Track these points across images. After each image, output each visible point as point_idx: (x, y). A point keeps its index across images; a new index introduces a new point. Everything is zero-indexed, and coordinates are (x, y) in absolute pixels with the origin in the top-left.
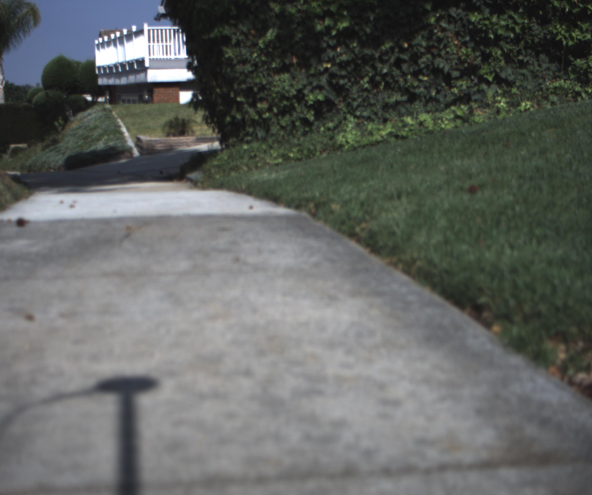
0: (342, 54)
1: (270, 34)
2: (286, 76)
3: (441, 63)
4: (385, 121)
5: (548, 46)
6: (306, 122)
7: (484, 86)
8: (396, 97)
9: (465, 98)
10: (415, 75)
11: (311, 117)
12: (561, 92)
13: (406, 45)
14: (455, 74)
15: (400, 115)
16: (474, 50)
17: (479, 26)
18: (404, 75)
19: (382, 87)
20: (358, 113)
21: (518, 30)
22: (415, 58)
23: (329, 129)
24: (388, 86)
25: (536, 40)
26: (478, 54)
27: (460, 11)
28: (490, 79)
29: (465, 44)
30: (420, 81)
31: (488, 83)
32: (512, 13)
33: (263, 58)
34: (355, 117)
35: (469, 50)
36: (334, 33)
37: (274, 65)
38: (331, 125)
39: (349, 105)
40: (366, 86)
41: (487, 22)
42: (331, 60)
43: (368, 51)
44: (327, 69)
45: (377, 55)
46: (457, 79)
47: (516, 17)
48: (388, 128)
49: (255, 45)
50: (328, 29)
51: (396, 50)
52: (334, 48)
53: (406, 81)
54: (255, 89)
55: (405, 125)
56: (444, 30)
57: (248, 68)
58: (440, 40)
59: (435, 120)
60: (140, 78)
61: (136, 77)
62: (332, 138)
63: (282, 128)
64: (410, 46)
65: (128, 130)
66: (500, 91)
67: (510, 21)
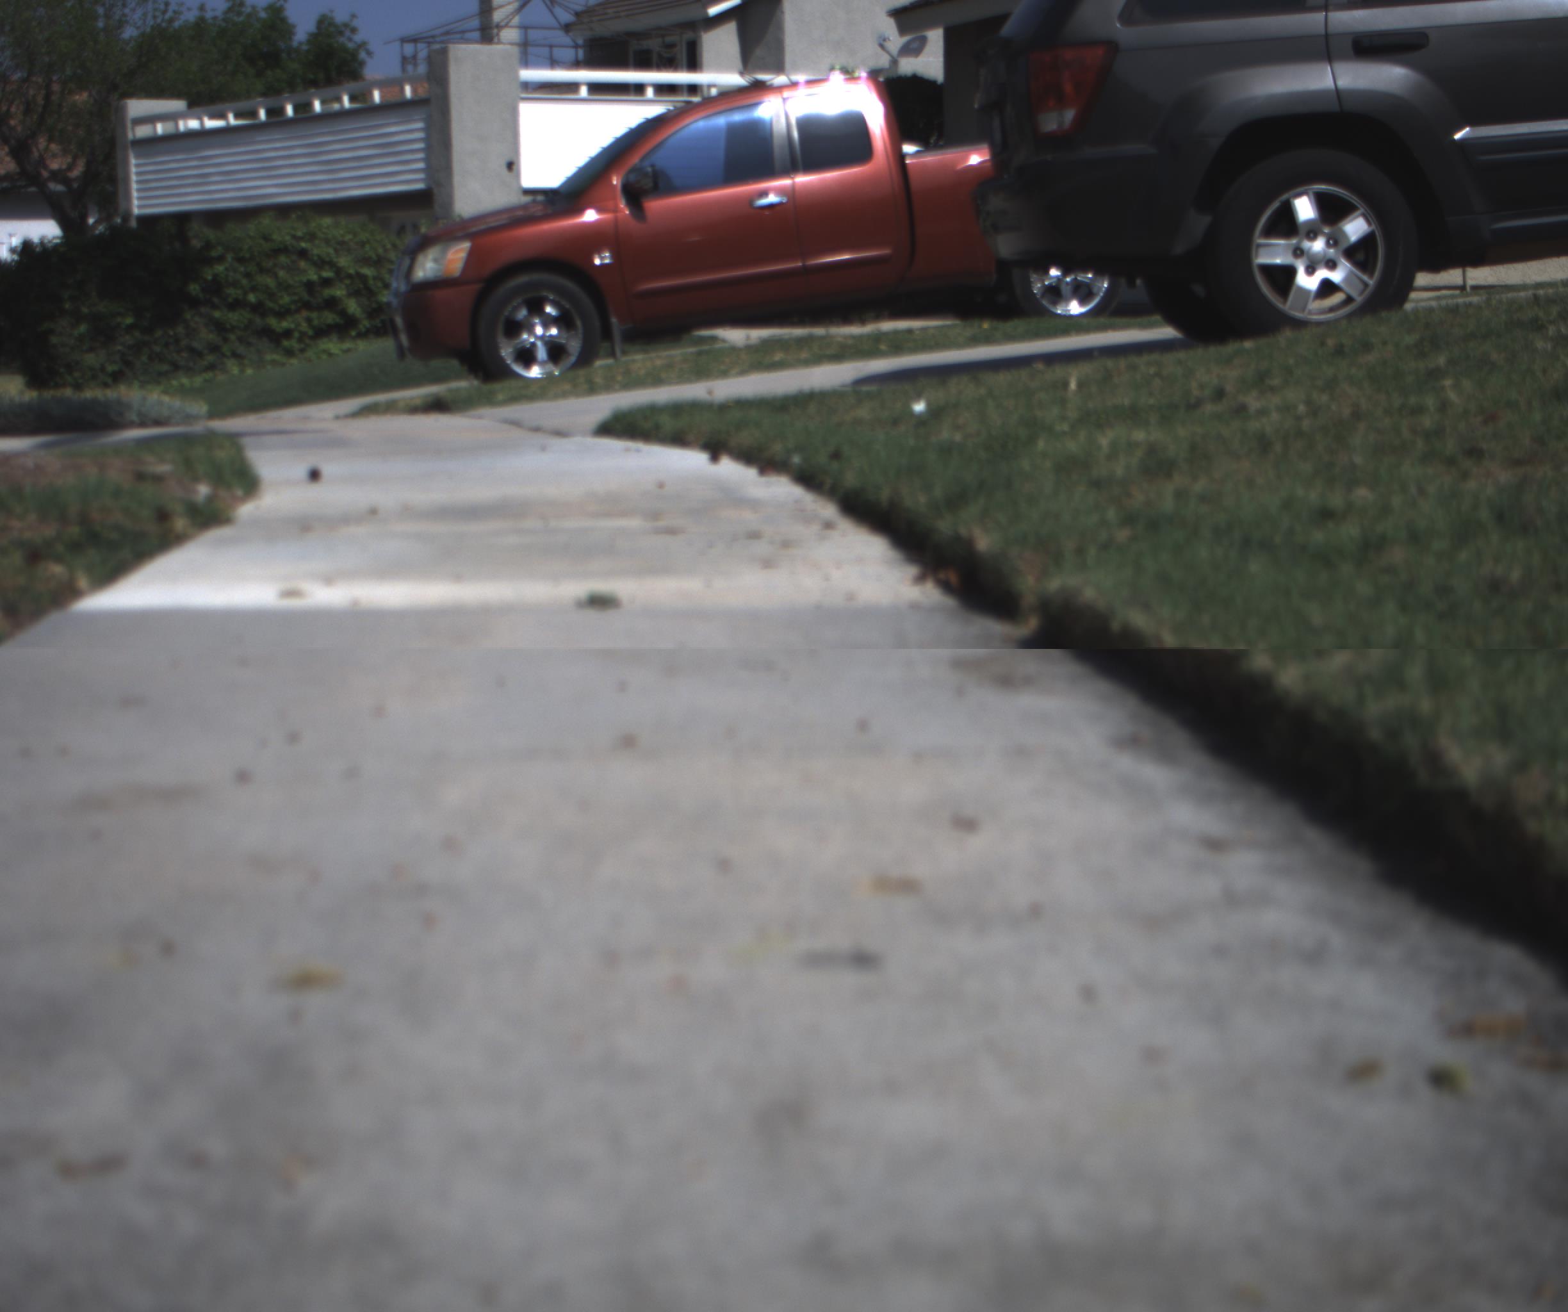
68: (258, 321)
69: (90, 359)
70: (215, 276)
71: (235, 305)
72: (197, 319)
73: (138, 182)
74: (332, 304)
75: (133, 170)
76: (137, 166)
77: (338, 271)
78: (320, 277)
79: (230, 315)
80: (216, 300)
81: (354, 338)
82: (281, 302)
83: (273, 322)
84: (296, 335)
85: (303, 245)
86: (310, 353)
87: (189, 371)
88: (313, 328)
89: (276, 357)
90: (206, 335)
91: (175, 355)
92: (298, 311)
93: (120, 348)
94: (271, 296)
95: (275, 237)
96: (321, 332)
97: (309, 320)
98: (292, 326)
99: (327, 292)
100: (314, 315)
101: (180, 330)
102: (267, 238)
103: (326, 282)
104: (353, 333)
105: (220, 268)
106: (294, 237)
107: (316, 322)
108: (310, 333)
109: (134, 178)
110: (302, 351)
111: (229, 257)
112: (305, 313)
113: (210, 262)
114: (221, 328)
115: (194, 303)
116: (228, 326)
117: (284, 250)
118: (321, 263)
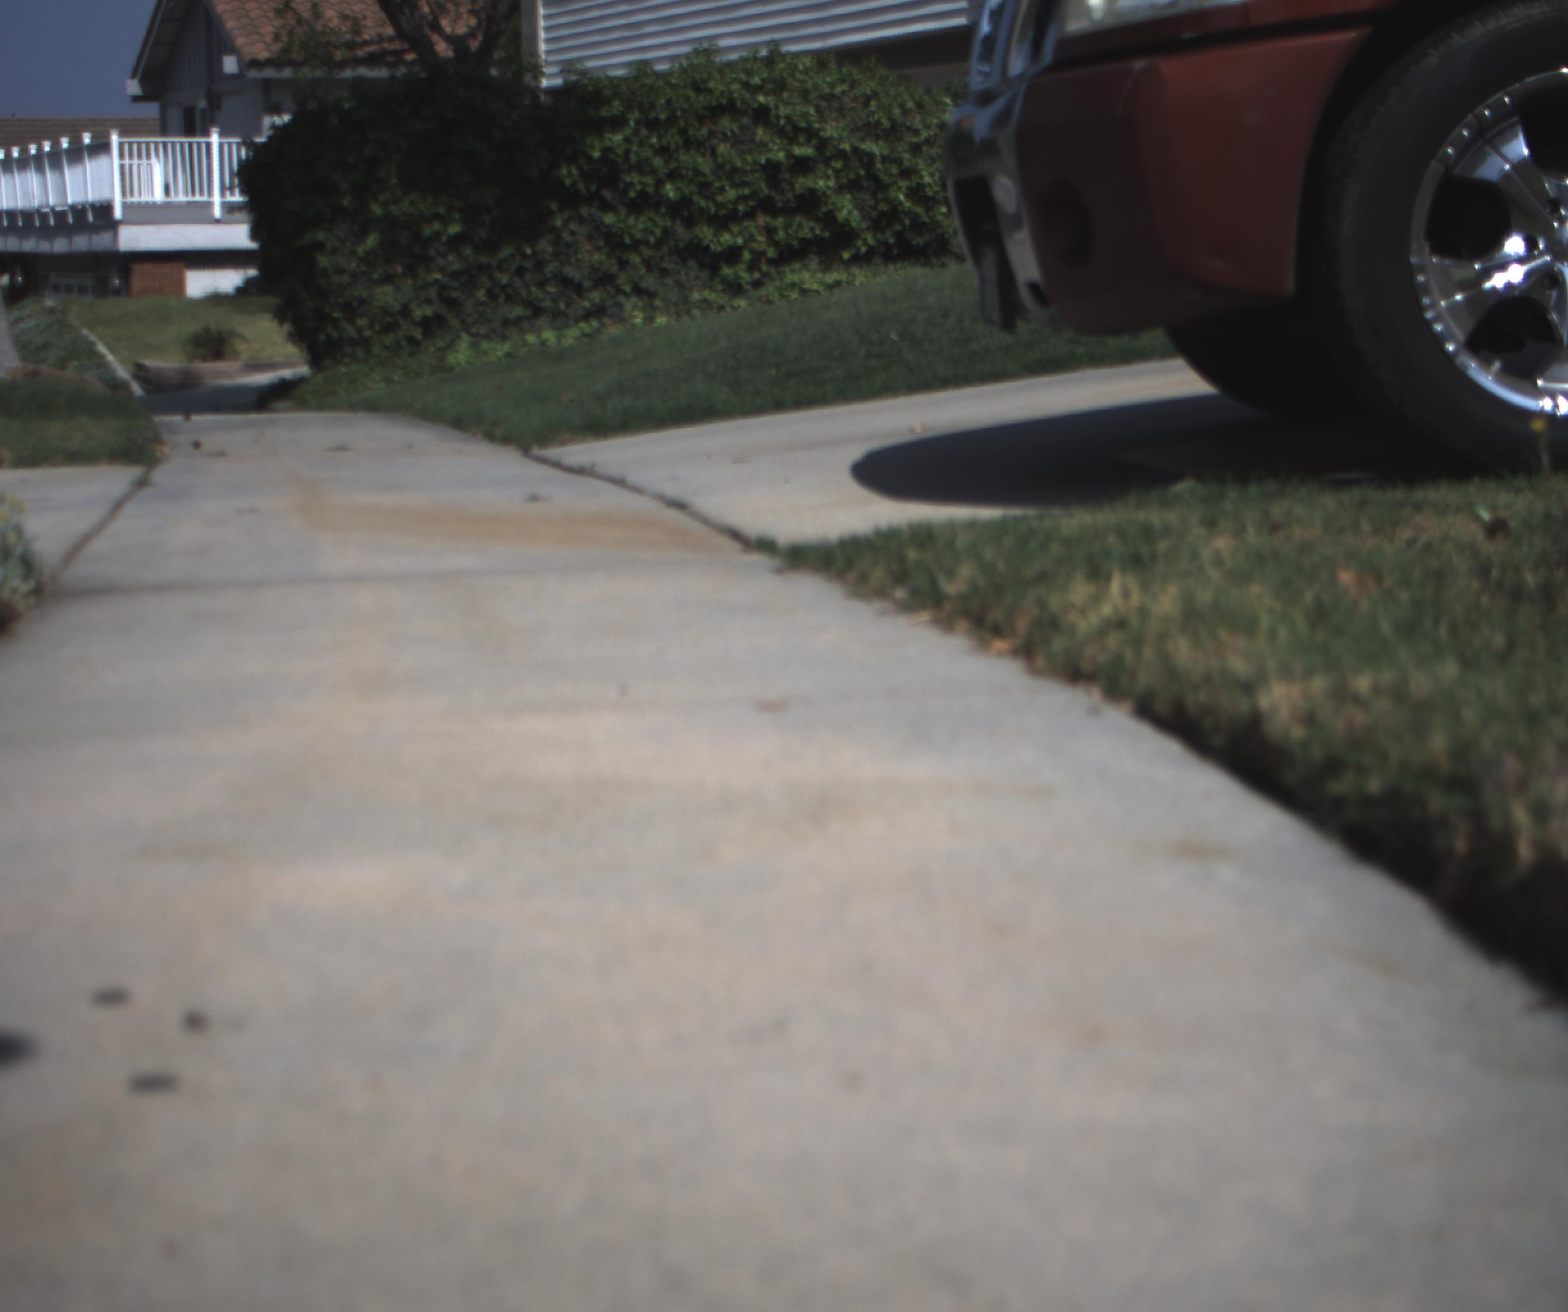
0: (454, 263)
1: (372, 241)
2: (389, 289)
3: (570, 271)
4: (504, 338)
5: (695, 252)
6: (412, 341)
7: (622, 298)
8: (517, 311)
9: (598, 312)
10: (541, 284)
11: (418, 334)
12: (705, 304)
13: (529, 251)
14: (587, 284)
15: (523, 332)
16: (609, 256)
17: (614, 230)
18: (527, 286)
19: (502, 299)
20: (474, 330)
21: (658, 232)
22: (539, 266)
23: (440, 349)
24: (509, 298)
25: (681, 245)
26: (614, 261)
27: (594, 210)
28: (628, 289)
29: (598, 249)
30: (547, 293)
31: (627, 295)
32: (652, 214)
33: (364, 268)
34: (471, 335)
35: (604, 257)
36: (444, 238)
37: (376, 276)
38: (441, 344)
39: (463, 321)
40: (483, 299)
41: (622, 225)
42: (442, 270)
43: (483, 259)
44: (436, 281)
45: (494, 263)
46: (590, 290)
47: (657, 219)
48: (506, 347)
49: (353, 253)
50: (437, 235)
51: (518, 257)
52: (444, 256)
53: (529, 292)
54: (355, 304)
55: (525, 343)
56: (573, 233)
57: (345, 279)
58: (568, 246)
59: (559, 339)
60: (101, 241)
61: (90, 238)
62: (442, 359)
63: (386, 348)
64: (534, 252)
65: (112, 349)
66: (640, 304)
67: (649, 224)
68: (682, 233)
69: (386, 296)
70: (606, 151)
71: (641, 204)
72: (573, 226)
73: (547, 41)
74: (810, 203)
75: (542, 23)
76: (546, 17)
77: (823, 144)
78: (790, 155)
79: (631, 220)
80: (607, 194)
81: (847, 264)
82: (719, 198)
83: (705, 232)
84: (747, 256)
85: (761, 99)
86: (769, 290)
87: (557, 316)
88: (776, 244)
89: (707, 294)
90: (593, 256)
91: (533, 289)
92: (751, 214)
93: (438, 276)
94: (704, 187)
95: (711, 85)
96: (789, 254)
97: (770, 231)
98: (740, 241)
99: (802, 183)
100: (779, 221)
101: (545, 245)
102: (699, 88)
103: (802, 166)
104: (846, 255)
105: (618, 138)
106: (746, 85)
107: (781, 234)
108: (771, 253)
109: (542, 35)
110: (757, 284)
111: (633, 117)
112: (762, 219)
113: (599, 127)
114: (614, 242)
115: (571, 200)
116: (627, 240)
117: (730, 108)
118: (793, 132)
